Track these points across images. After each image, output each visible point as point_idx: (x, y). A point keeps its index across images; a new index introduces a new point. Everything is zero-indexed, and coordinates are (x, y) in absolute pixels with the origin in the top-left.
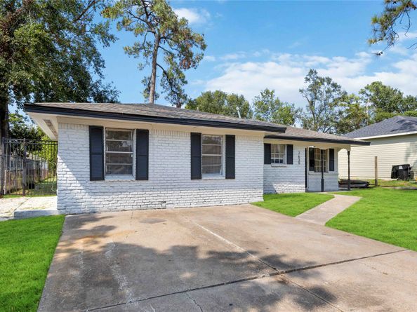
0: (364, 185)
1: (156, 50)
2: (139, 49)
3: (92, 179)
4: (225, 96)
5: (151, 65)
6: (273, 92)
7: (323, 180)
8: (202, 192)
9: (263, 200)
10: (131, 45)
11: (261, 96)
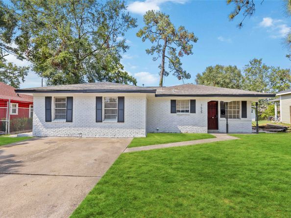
0: (281, 130)
1: (165, 48)
2: (154, 50)
3: (46, 121)
4: (222, 68)
5: (162, 57)
6: (261, 60)
7: (227, 125)
8: (102, 130)
9: (145, 136)
10: (150, 48)
11: (250, 65)
